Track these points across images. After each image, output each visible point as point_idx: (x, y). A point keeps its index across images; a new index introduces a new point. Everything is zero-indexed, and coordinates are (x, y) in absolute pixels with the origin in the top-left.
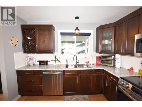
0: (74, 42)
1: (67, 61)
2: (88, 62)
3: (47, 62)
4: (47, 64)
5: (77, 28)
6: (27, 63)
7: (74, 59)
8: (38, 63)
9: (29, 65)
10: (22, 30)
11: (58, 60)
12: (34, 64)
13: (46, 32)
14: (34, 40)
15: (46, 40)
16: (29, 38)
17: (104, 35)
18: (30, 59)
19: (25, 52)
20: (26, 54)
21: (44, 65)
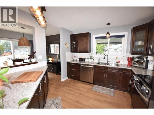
0: (107, 43)
1: (99, 60)
2: (119, 62)
3: (85, 59)
4: (84, 61)
5: (108, 33)
6: (73, 59)
7: (104, 58)
8: (79, 59)
9: (73, 60)
10: (71, 38)
11: (92, 58)
12: (76, 60)
13: (85, 38)
14: (77, 44)
15: (84, 43)
16: (74, 43)
17: (138, 36)
18: (74, 56)
19: (72, 52)
20: (72, 53)
21: (82, 61)
